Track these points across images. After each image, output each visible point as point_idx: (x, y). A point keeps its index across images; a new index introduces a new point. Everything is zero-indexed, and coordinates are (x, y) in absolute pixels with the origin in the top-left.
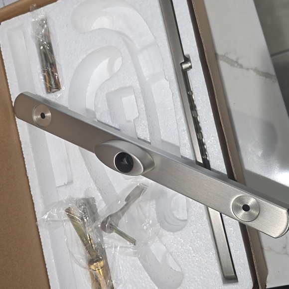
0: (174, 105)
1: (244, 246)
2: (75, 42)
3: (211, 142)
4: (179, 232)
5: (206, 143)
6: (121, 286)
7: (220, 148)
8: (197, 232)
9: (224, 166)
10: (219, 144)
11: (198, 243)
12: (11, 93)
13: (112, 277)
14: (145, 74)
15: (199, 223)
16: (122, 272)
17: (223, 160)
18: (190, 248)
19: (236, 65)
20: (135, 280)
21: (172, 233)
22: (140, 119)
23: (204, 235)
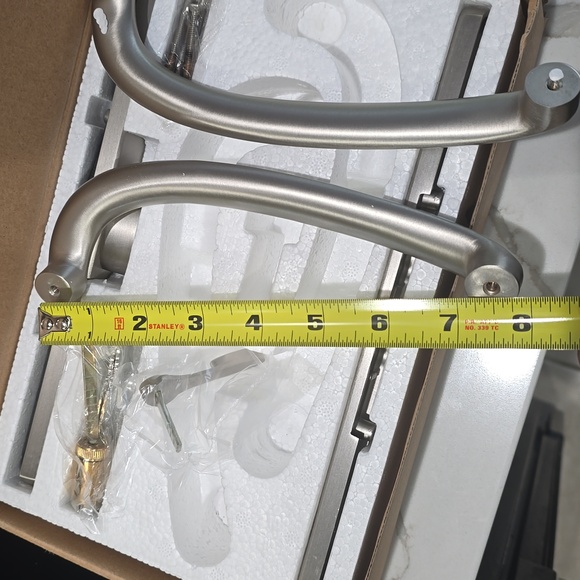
0: (369, 263)
1: (355, 564)
2: (254, 40)
3: (397, 364)
4: (260, 480)
5: (388, 363)
6: (116, 508)
7: (407, 383)
8: (290, 498)
9: (397, 418)
10: (409, 375)
11: (281, 516)
12: (87, 63)
13: (108, 485)
14: (349, 168)
15: (302, 486)
16: (129, 488)
17: (401, 407)
18: (265, 517)
19: (508, 240)
20: (144, 512)
21: (247, 475)
22: (296, 251)
23: (300, 509)
